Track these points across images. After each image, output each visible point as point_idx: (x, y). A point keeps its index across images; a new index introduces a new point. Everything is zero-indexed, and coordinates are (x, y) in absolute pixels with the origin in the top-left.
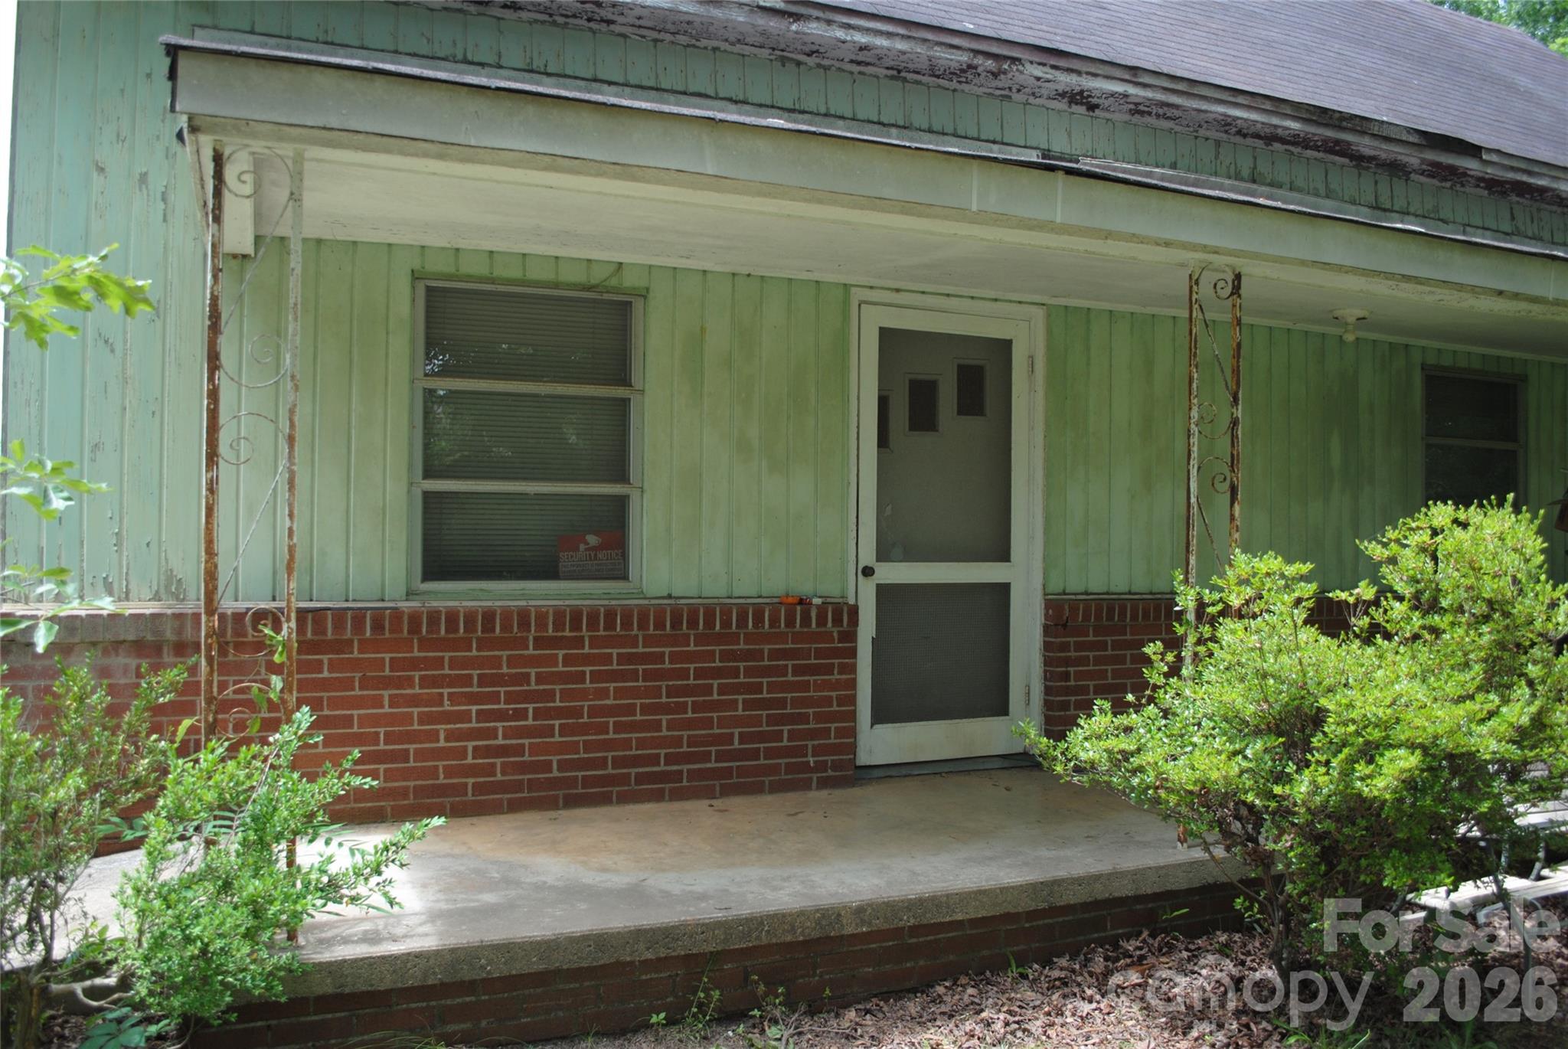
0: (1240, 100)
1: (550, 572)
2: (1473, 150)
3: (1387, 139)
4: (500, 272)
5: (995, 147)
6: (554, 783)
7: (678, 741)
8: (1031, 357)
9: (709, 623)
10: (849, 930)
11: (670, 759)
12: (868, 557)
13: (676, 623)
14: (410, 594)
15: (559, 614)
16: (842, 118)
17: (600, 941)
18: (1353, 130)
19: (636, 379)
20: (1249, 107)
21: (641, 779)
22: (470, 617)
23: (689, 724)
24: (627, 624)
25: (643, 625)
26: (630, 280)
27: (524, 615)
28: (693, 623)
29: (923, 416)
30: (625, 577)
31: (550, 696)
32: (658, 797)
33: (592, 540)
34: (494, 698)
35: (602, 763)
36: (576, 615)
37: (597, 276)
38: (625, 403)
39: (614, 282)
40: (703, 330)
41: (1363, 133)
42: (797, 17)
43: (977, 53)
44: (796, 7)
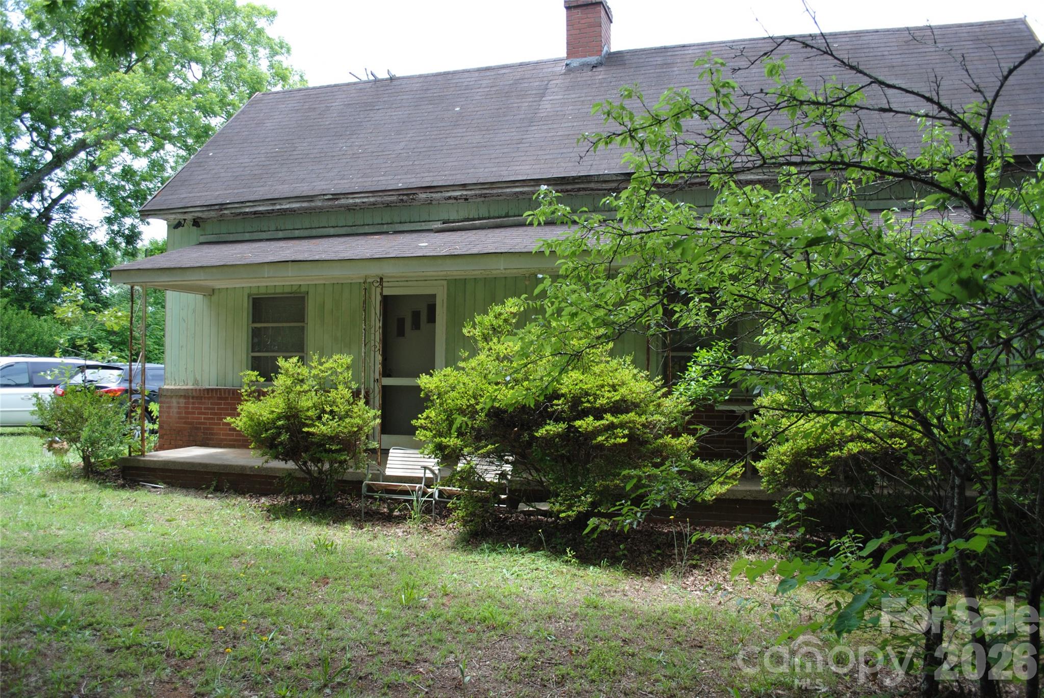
4: (277, 291)
5: (424, 224)
8: (443, 299)
18: (582, 183)
19: (306, 320)
26: (303, 289)
29: (416, 324)
37: (294, 289)
38: (303, 328)
39: (299, 291)
40: (324, 302)
42: (337, 199)
43: (399, 195)
44: (336, 196)
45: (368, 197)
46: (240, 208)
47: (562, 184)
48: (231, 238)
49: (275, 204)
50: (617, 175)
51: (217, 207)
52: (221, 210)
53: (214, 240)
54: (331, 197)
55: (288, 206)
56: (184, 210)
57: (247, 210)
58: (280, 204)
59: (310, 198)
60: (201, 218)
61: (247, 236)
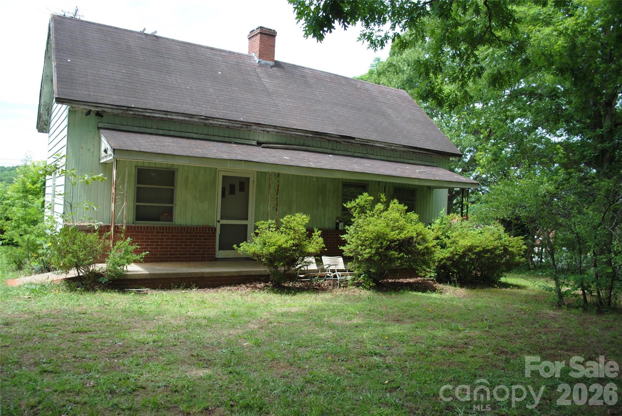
0: (298, 131)
1: (158, 220)
2: (354, 138)
3: (332, 137)
4: (151, 166)
5: (247, 141)
6: (158, 258)
7: (181, 251)
8: (254, 181)
9: (188, 230)
10: (206, 276)
11: (179, 254)
12: (219, 219)
13: (181, 229)
14: (133, 223)
15: (160, 227)
16: (217, 136)
17: (168, 274)
18: (324, 136)
19: (175, 186)
20: (300, 132)
21: (174, 258)
22: (144, 227)
23: (183, 248)
24: (172, 230)
25: (175, 230)
26: (174, 167)
27: (154, 227)
28: (184, 230)
29: (232, 192)
30: (172, 221)
31: (158, 242)
32: (177, 261)
33: (166, 214)
34: (148, 242)
35: (167, 254)
36: (163, 227)
37: (169, 166)
38: (173, 189)
39: (172, 167)
40: (188, 176)
41: (326, 136)
42: (208, 120)
43: (243, 124)
44: (207, 118)
45: (225, 122)
46: (142, 112)
47: (316, 135)
48: (124, 128)
49: (167, 115)
50: (337, 135)
51: (125, 108)
52: (127, 110)
53: (110, 127)
54: (204, 118)
55: (176, 117)
56: (96, 104)
57: (147, 114)
58: (171, 115)
59: (191, 116)
60: (104, 111)
61: (136, 129)
